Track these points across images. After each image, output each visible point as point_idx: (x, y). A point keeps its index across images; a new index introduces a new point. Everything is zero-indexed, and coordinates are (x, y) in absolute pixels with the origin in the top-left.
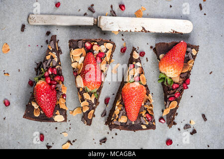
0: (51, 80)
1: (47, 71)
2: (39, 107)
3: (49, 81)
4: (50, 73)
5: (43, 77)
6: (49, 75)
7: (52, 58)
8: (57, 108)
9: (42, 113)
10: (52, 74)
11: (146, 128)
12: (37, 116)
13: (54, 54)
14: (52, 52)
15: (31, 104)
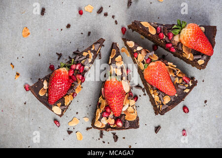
0: (73, 75)
1: (76, 65)
2: (48, 89)
3: (71, 74)
4: (77, 68)
5: (69, 67)
6: (75, 70)
7: (88, 57)
8: (61, 100)
9: (47, 95)
10: (78, 70)
11: (189, 90)
12: (41, 95)
13: (92, 55)
14: (91, 51)
15: (43, 82)
